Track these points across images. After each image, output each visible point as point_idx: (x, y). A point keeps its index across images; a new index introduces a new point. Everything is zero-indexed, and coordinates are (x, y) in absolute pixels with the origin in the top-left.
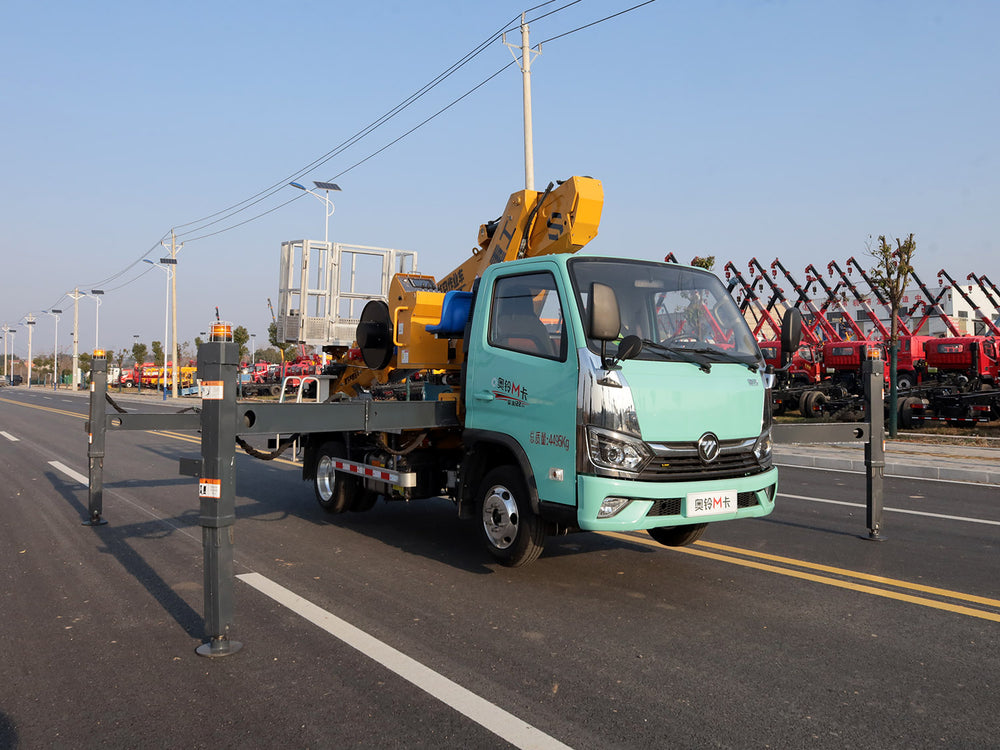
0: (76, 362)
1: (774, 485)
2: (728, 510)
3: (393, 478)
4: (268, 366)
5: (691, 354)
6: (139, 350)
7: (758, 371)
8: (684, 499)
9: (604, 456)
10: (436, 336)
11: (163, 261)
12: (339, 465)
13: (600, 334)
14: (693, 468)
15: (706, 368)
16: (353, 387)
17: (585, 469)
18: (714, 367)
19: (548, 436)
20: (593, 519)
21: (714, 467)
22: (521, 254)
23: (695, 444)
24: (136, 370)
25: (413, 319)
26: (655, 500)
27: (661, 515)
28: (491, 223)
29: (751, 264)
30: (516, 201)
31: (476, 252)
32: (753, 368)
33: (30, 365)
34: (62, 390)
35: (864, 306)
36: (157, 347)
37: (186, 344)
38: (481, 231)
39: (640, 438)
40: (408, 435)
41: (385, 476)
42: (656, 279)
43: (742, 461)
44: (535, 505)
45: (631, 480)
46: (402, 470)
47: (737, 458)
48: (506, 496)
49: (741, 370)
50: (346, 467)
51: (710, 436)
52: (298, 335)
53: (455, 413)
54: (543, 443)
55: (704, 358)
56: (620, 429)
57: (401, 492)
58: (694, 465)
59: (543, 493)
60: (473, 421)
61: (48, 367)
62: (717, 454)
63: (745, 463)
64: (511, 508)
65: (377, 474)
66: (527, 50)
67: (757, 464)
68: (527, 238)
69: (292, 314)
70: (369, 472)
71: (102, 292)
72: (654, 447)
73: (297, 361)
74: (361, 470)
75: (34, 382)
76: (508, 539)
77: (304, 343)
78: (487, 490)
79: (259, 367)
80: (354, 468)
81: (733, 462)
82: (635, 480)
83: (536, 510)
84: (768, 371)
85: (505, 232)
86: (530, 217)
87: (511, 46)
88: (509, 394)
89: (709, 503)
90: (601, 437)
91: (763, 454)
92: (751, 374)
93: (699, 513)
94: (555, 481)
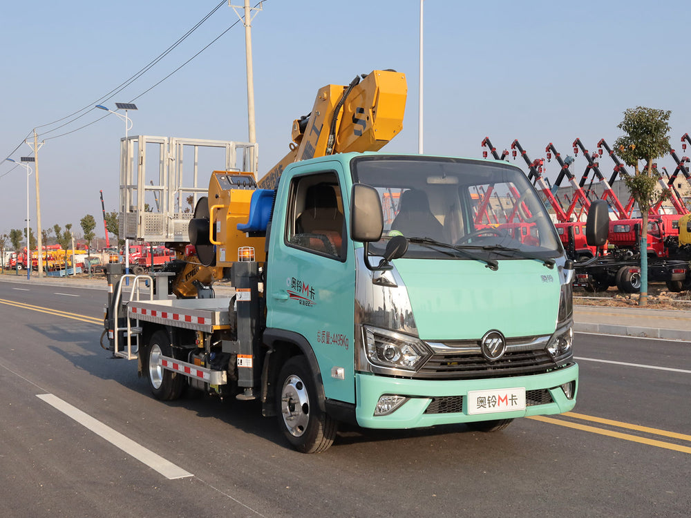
1: (573, 382)
2: (515, 407)
3: (206, 376)
5: (477, 251)
7: (555, 266)
8: (466, 396)
9: (381, 355)
10: (247, 234)
12: (164, 363)
13: (361, 236)
14: (476, 366)
15: (493, 266)
16: (193, 283)
17: (362, 368)
18: (501, 263)
19: (331, 335)
20: (370, 418)
21: (501, 364)
22: (330, 150)
23: (479, 342)
25: (228, 218)
26: (434, 399)
27: (440, 412)
28: (304, 118)
30: (322, 97)
31: (293, 147)
32: (550, 264)
38: (294, 127)
39: (417, 337)
41: (200, 374)
42: (450, 174)
43: (534, 358)
44: (321, 402)
45: (409, 378)
47: (528, 355)
48: (299, 386)
49: (536, 267)
50: (170, 365)
51: (495, 334)
52: (136, 232)
54: (328, 342)
55: (492, 255)
56: (402, 330)
57: (216, 388)
58: (478, 363)
59: (330, 392)
60: (272, 321)
62: (503, 352)
63: (538, 360)
64: (303, 398)
65: (193, 372)
66: (248, 9)
67: (552, 361)
68: (334, 133)
69: (131, 211)
70: (188, 370)
72: (432, 345)
74: (181, 368)
76: (301, 428)
77: (142, 239)
80: (175, 366)
81: (522, 360)
82: (414, 378)
83: (323, 408)
84: (567, 267)
85: (314, 128)
86: (336, 112)
88: (300, 294)
89: (492, 401)
90: (376, 335)
91: (561, 351)
92: (546, 270)
93: (482, 410)
94: (337, 379)
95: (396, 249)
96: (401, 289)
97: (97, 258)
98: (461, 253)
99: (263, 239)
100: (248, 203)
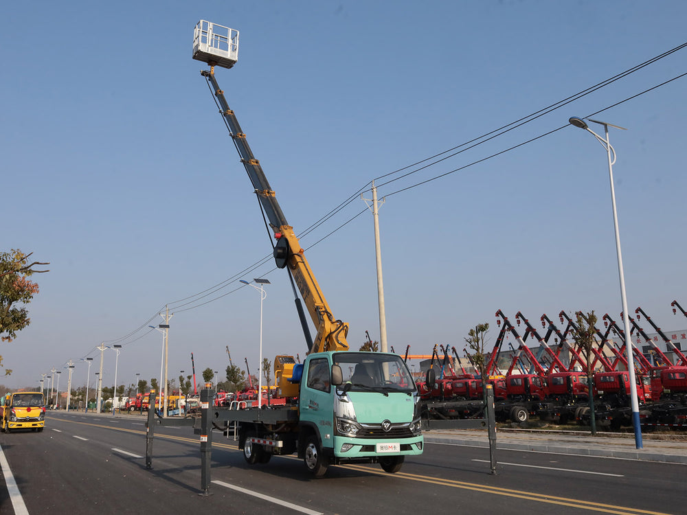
0: (100, 393)
1: (421, 442)
2: (396, 451)
3: (274, 444)
4: (226, 394)
5: (381, 389)
6: (142, 385)
7: (412, 395)
8: (376, 445)
9: (343, 428)
10: (291, 382)
11: (161, 326)
12: (253, 440)
13: (335, 383)
14: (380, 434)
15: (386, 395)
17: (336, 433)
18: (390, 394)
19: (325, 422)
20: (339, 453)
21: (390, 433)
23: (381, 424)
24: (138, 398)
25: (283, 376)
26: (363, 446)
27: (365, 451)
29: (560, 315)
32: (410, 394)
33: (69, 396)
34: (90, 413)
35: (651, 343)
36: (154, 381)
37: (173, 380)
39: (357, 422)
40: (278, 425)
41: (271, 443)
43: (403, 432)
45: (354, 437)
46: (277, 440)
47: (401, 430)
48: (313, 447)
49: (404, 395)
50: (256, 441)
51: (387, 421)
53: (296, 414)
54: (323, 424)
55: (386, 390)
56: (352, 420)
57: (277, 449)
58: (381, 432)
59: (324, 444)
60: (302, 418)
61: (80, 397)
62: (390, 428)
63: (405, 433)
64: (314, 452)
65: (268, 443)
66: (376, 202)
67: (411, 433)
70: (265, 442)
71: (120, 346)
72: (363, 425)
73: (246, 390)
74: (262, 442)
75: (70, 408)
76: (314, 464)
78: (307, 446)
79: (220, 395)
80: (259, 441)
81: (398, 432)
82: (356, 438)
84: (417, 395)
87: (366, 200)
88: (313, 406)
89: (386, 448)
90: (342, 421)
91: (416, 429)
92: (408, 397)
93: (382, 451)
94: (327, 439)
95: (348, 388)
96: (350, 403)
97: (196, 402)
98: (374, 390)
99: (297, 385)
100: (290, 370)
